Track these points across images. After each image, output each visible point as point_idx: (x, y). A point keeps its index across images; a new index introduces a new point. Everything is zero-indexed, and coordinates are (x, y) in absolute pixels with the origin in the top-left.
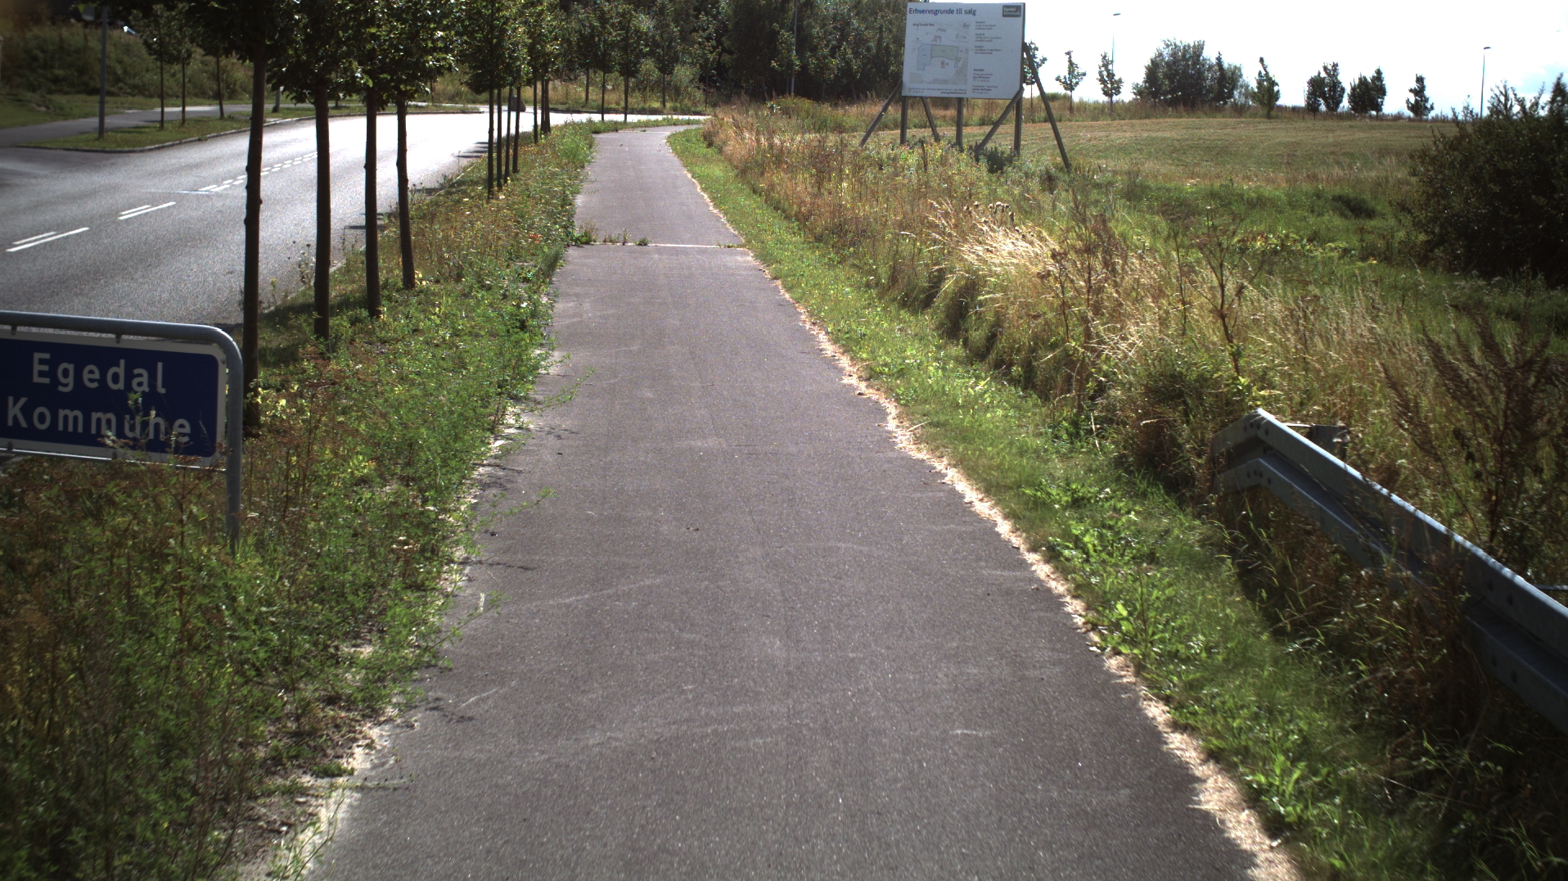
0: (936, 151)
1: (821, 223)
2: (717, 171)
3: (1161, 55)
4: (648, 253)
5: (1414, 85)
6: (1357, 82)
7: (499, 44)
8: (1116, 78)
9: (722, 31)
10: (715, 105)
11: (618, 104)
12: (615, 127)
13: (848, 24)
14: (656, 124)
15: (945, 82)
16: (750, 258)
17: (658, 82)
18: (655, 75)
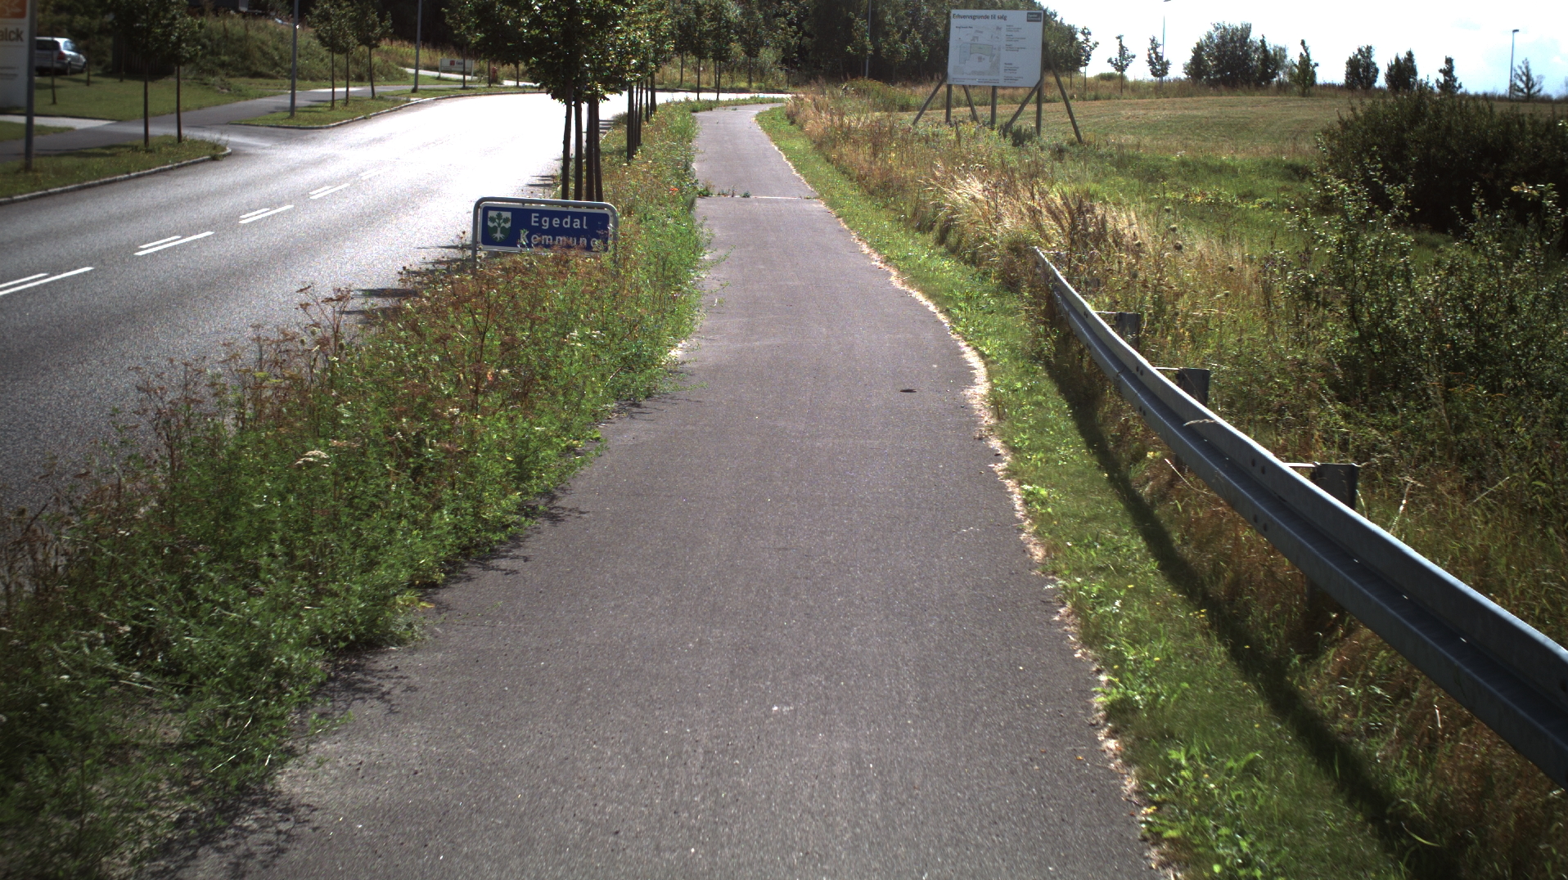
0: (969, 129)
3: (1209, 37)
4: (751, 202)
5: (1443, 66)
6: (1392, 62)
8: (1164, 60)
9: (803, 16)
10: (796, 85)
11: (708, 84)
12: (710, 106)
14: (745, 103)
15: (982, 73)
16: (822, 206)
17: (744, 64)
18: (743, 56)
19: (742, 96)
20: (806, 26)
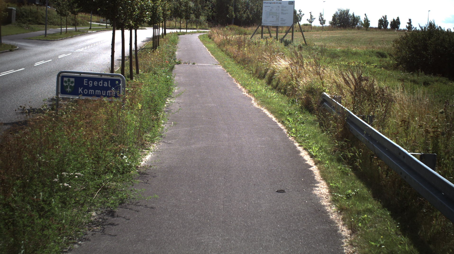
0: (270, 40)
1: (239, 59)
2: (212, 45)
3: (337, 13)
4: (195, 66)
5: (408, 22)
6: (392, 21)
7: (156, 12)
8: (324, 19)
9: (213, 6)
10: (211, 27)
11: (184, 27)
12: (184, 33)
13: (248, 4)
14: (195, 33)
15: (273, 22)
16: (221, 67)
17: (195, 21)
18: (194, 19)
19: (194, 31)
20: (214, 9)
